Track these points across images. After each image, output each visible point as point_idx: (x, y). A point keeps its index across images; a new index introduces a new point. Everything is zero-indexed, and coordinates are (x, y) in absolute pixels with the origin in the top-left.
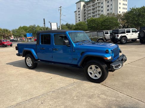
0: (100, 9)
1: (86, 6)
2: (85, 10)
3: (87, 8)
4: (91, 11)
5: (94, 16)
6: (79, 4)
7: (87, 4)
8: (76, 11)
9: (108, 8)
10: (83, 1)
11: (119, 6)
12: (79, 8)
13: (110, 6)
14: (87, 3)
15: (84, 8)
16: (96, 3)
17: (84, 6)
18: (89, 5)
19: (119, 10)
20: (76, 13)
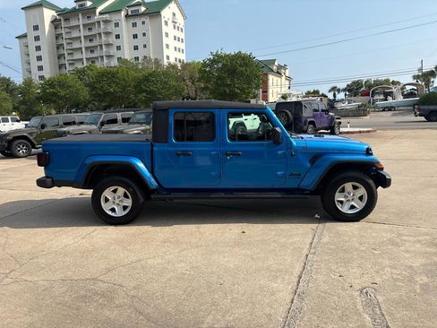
0: (112, 39)
1: (63, 24)
2: (58, 37)
3: (67, 30)
4: (84, 44)
5: (93, 60)
6: (34, 12)
7: (67, 20)
8: (25, 36)
9: (136, 42)
10: (52, 7)
11: (165, 40)
12: (36, 28)
13: (140, 36)
14: (65, 15)
15: (56, 28)
16: (99, 22)
17: (55, 23)
18: (73, 23)
19: (166, 52)
20: (24, 40)
